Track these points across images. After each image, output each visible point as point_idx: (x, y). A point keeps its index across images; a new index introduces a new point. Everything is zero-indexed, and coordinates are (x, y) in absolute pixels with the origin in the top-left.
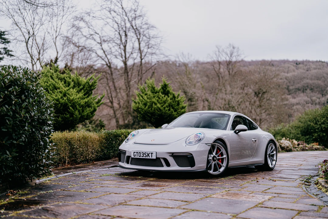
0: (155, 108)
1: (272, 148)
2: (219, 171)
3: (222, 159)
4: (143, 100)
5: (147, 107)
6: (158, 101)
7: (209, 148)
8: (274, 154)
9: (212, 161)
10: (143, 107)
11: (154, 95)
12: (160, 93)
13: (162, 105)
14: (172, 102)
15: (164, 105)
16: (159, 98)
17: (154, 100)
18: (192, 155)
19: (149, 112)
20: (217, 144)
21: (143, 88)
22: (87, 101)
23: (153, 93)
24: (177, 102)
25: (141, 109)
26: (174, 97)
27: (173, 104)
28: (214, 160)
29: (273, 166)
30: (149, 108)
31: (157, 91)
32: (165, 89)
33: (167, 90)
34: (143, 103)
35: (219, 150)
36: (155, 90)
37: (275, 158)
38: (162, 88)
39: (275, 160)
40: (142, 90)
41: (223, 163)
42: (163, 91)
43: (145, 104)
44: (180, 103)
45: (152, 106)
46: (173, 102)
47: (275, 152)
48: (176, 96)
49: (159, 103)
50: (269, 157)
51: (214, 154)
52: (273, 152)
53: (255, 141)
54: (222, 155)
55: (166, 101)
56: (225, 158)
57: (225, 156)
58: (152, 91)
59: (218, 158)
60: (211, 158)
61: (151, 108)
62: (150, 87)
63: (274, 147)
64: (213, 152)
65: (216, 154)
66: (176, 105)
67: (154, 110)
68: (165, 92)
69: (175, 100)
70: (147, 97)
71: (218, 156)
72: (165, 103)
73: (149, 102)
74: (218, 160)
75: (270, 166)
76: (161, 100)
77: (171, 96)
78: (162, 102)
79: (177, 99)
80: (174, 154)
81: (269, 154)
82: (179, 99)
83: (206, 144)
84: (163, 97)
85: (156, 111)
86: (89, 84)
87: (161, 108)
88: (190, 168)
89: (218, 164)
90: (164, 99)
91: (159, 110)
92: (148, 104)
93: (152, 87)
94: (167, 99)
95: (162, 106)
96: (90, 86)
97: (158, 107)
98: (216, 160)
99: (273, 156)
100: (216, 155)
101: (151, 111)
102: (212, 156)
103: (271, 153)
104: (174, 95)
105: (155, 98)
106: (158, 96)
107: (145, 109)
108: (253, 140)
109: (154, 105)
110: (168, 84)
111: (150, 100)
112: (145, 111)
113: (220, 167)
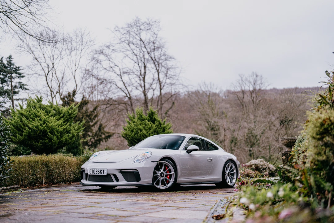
0: (140, 134)
1: (231, 167)
2: (167, 186)
3: (170, 176)
4: (131, 127)
5: (133, 133)
6: (144, 127)
7: (155, 165)
8: (234, 173)
9: (160, 177)
10: (130, 133)
11: (141, 122)
12: (146, 121)
13: (148, 131)
14: (157, 129)
15: (149, 131)
16: (146, 125)
17: (141, 127)
18: (138, 171)
19: (136, 138)
20: (164, 162)
21: (132, 117)
22: (65, 127)
23: (141, 120)
24: (162, 129)
25: (129, 135)
26: (160, 124)
27: (159, 130)
28: (162, 177)
29: (232, 184)
30: (135, 134)
31: (144, 119)
32: (152, 116)
33: (153, 117)
34: (130, 130)
35: (166, 167)
36: (142, 118)
37: (235, 177)
38: (150, 116)
39: (235, 179)
40: (131, 118)
41: (170, 179)
42: (150, 119)
43: (132, 131)
44: (166, 129)
45: (138, 132)
46: (159, 129)
47: (235, 171)
48: (162, 123)
49: (145, 129)
50: (228, 175)
51: (162, 171)
52: (233, 171)
53: (211, 160)
54: (170, 171)
55: (151, 128)
56: (173, 174)
57: (172, 173)
58: (140, 119)
59: (165, 174)
60: (159, 174)
61: (137, 134)
62: (138, 115)
63: (234, 166)
64: (161, 169)
65: (164, 170)
66: (162, 131)
67: (140, 136)
68: (152, 119)
69: (161, 126)
70: (135, 125)
71: (166, 173)
72: (150, 129)
73: (135, 129)
74: (166, 176)
75: (229, 184)
76: (147, 127)
77: (157, 123)
78: (148, 128)
79: (163, 126)
80: (122, 170)
81: (229, 173)
82: (165, 125)
83: (152, 161)
84: (148, 124)
85: (142, 137)
86: (68, 112)
87: (146, 134)
88: (136, 182)
89: (166, 180)
90: (149, 126)
91: (144, 136)
92: (134, 131)
93: (140, 115)
94: (152, 125)
95: (147, 133)
96: (69, 114)
97: (143, 133)
98: (163, 176)
99: (233, 174)
100: (163, 172)
101: (137, 137)
102: (160, 172)
103: (231, 172)
104: (159, 122)
105: (142, 125)
106: (145, 123)
107: (132, 135)
108: (208, 159)
109: (139, 131)
110: (155, 112)
111: (137, 127)
112: (132, 138)
113: (168, 183)
